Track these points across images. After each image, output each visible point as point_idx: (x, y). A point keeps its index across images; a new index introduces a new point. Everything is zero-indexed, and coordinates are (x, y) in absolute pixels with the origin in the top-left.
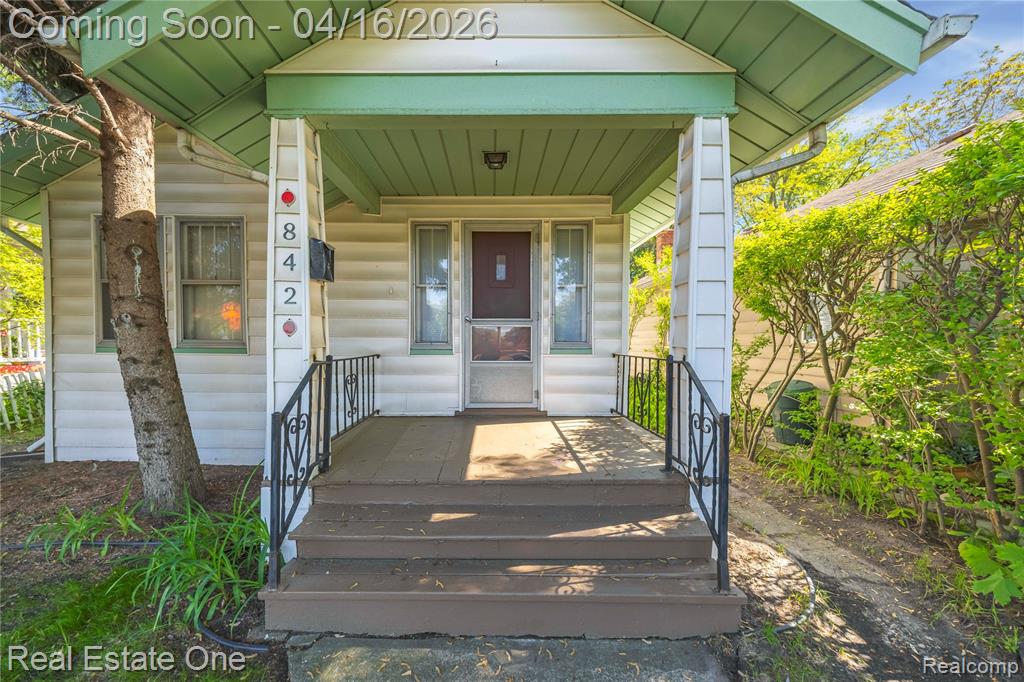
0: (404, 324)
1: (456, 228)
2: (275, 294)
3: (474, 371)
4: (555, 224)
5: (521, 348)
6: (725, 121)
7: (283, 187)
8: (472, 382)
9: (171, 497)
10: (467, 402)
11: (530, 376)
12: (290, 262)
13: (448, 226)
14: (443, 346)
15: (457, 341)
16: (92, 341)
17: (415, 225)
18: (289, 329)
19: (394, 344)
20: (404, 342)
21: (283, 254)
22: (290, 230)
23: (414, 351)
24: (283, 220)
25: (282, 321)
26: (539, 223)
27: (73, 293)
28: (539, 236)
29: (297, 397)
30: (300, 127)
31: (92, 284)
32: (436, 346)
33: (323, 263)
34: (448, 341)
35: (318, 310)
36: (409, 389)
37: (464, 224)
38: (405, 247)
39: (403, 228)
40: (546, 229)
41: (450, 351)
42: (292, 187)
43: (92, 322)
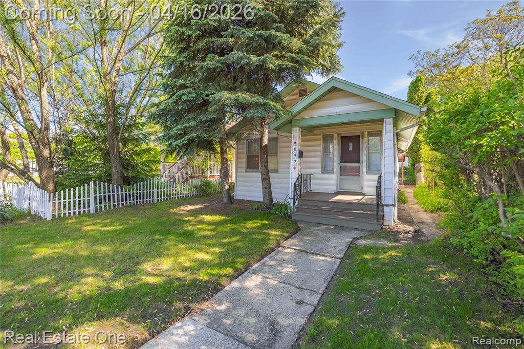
0: (319, 165)
1: (336, 136)
2: (292, 162)
3: (341, 180)
4: (368, 132)
5: (357, 172)
6: (392, 119)
7: (294, 141)
8: (340, 183)
9: (268, 203)
10: (338, 189)
11: (359, 181)
12: (295, 155)
13: (333, 135)
14: (332, 172)
15: (335, 170)
16: (244, 170)
17: (323, 136)
18: (295, 168)
19: (316, 171)
20: (319, 170)
21: (294, 154)
22: (295, 149)
23: (322, 173)
24: (294, 147)
25: (293, 166)
26: (363, 132)
27: (241, 158)
28: (363, 136)
29: (296, 181)
30: (297, 129)
31: (245, 156)
32: (329, 171)
33: (301, 154)
34: (333, 170)
35: (300, 164)
36: (320, 184)
37: (338, 134)
38: (320, 142)
39: (320, 137)
40: (365, 134)
41: (333, 173)
42: (296, 140)
43: (245, 165)
